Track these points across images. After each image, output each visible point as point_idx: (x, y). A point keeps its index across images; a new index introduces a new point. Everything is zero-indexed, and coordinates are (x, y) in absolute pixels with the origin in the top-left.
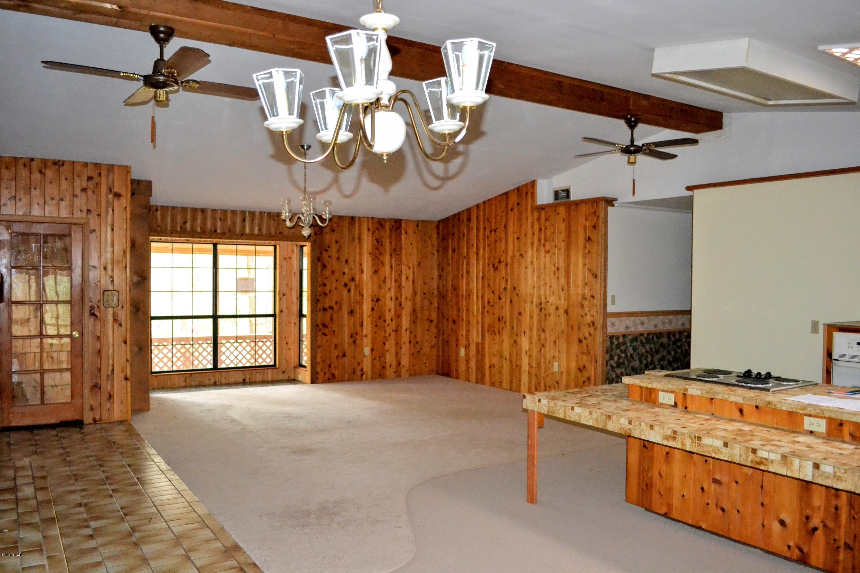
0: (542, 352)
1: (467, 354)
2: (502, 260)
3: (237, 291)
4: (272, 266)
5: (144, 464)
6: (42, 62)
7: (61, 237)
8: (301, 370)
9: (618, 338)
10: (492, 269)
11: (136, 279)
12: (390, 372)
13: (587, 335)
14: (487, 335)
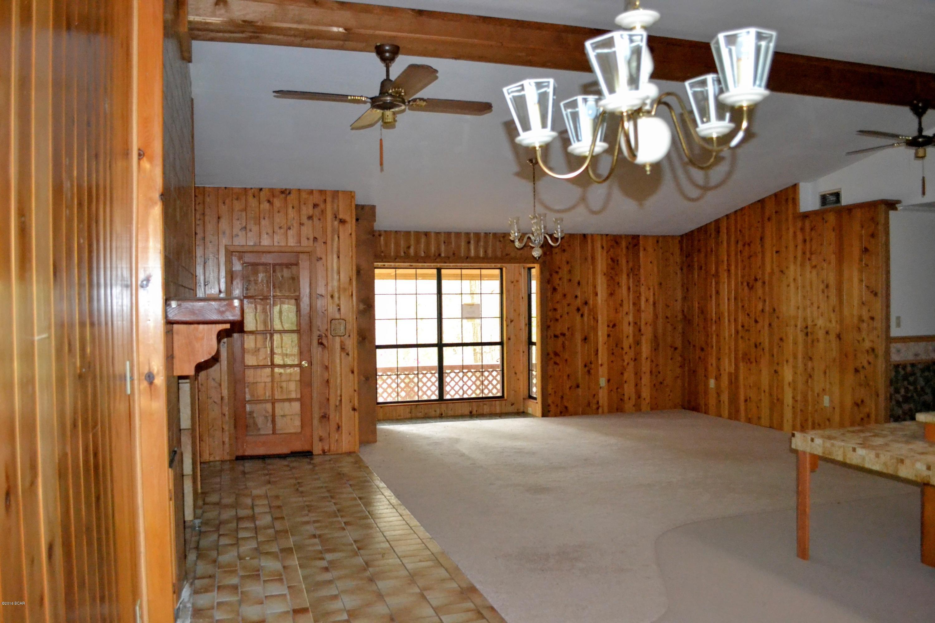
0: (809, 384)
1: (718, 386)
2: (758, 277)
3: (462, 318)
4: (498, 290)
5: (374, 497)
6: (274, 92)
7: (288, 266)
8: (531, 402)
9: (904, 367)
10: (746, 288)
11: (362, 307)
12: (629, 405)
13: (865, 364)
14: (741, 365)
